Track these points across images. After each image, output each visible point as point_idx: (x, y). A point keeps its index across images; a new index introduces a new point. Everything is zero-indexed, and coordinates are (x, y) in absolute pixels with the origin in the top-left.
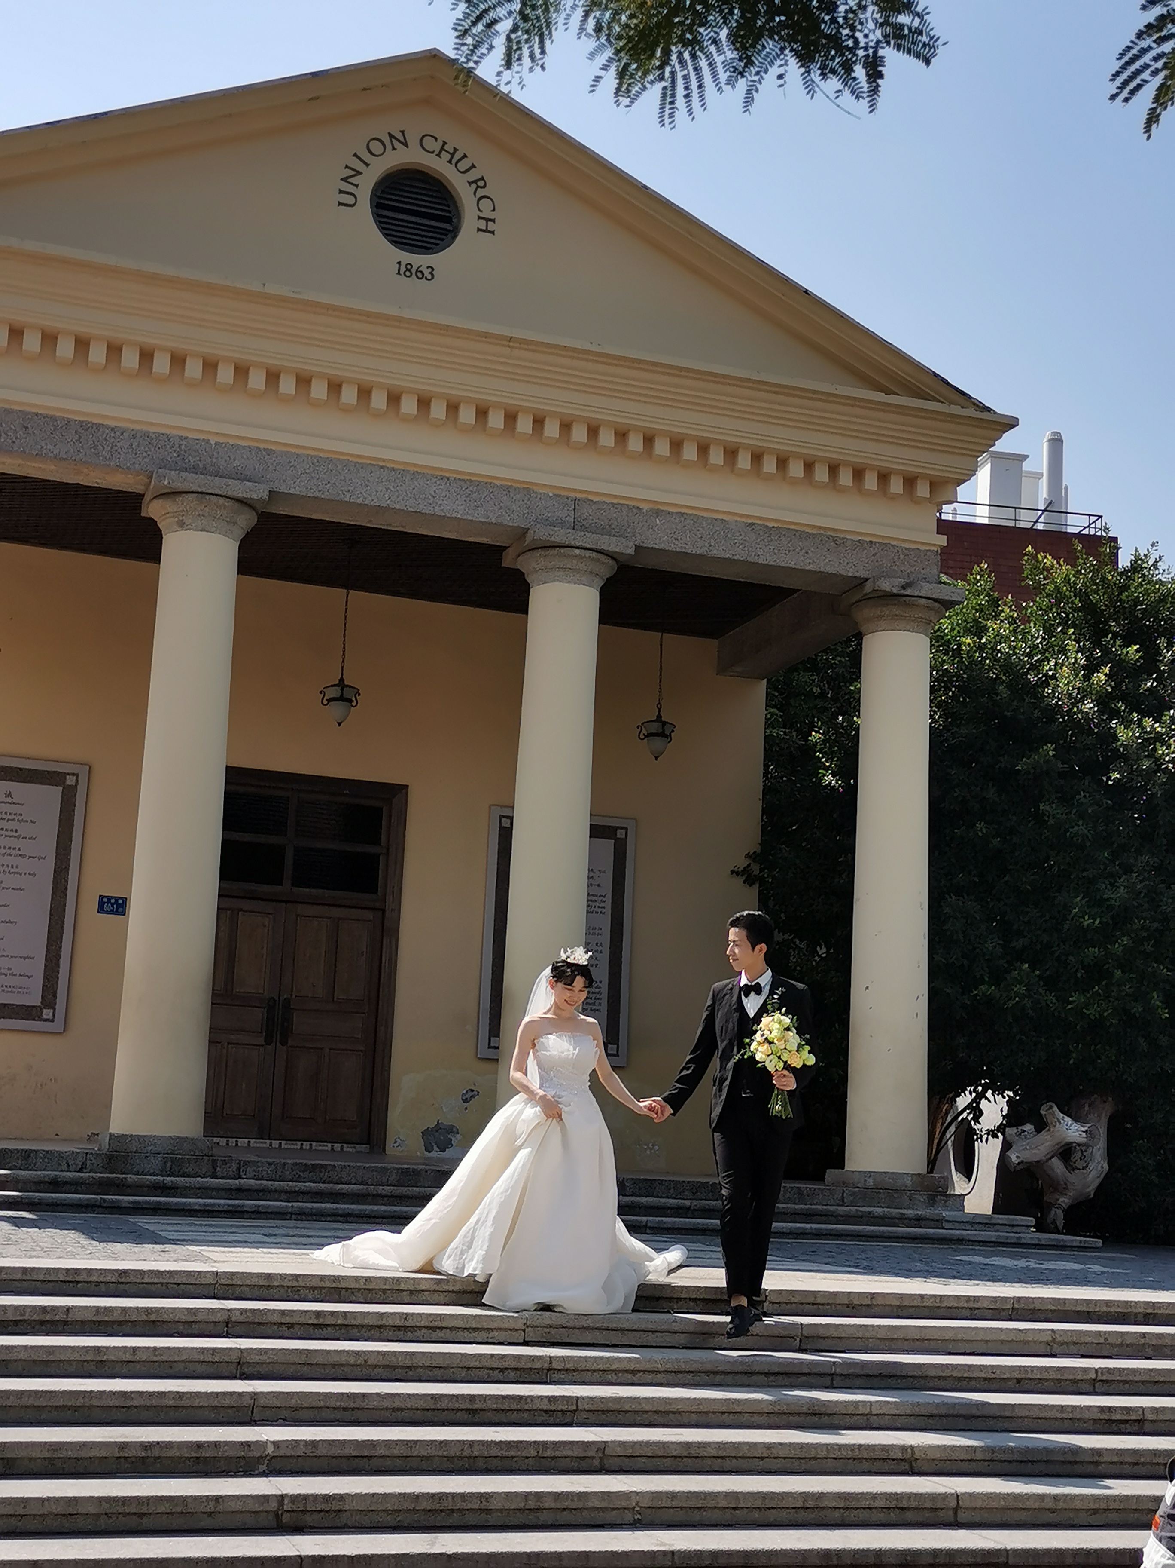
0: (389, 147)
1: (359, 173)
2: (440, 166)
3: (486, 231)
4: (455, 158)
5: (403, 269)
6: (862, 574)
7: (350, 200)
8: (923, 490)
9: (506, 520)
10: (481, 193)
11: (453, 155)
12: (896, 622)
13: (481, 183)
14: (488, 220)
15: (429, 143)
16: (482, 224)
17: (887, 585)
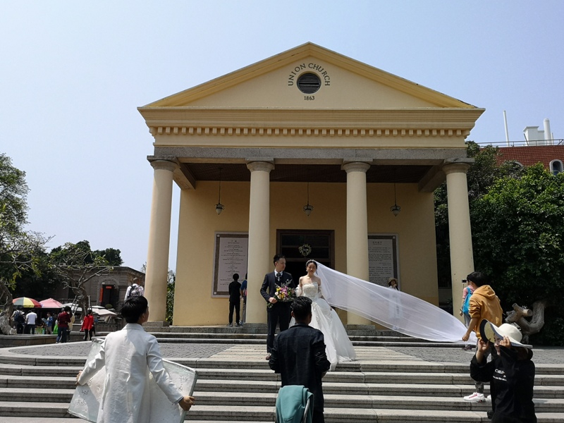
0: (301, 69)
1: (293, 76)
2: (314, 71)
3: (327, 85)
4: (318, 68)
5: (306, 98)
6: (442, 158)
7: (291, 84)
8: (459, 133)
9: (337, 158)
10: (325, 75)
12: (454, 170)
13: (325, 73)
14: (328, 82)
15: (311, 66)
16: (326, 83)
17: (449, 160)
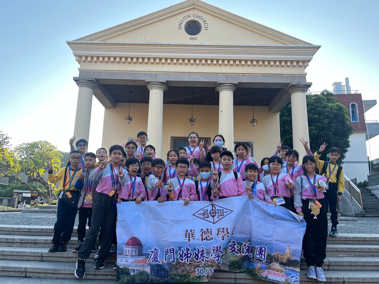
0: (187, 18)
1: (182, 23)
2: (197, 19)
3: (206, 29)
5: (191, 38)
6: (289, 82)
7: (180, 28)
8: (301, 64)
9: (213, 81)
10: (205, 23)
11: (199, 17)
12: (297, 91)
13: (205, 21)
14: (206, 27)
15: (194, 16)
16: (206, 28)
17: (293, 83)
